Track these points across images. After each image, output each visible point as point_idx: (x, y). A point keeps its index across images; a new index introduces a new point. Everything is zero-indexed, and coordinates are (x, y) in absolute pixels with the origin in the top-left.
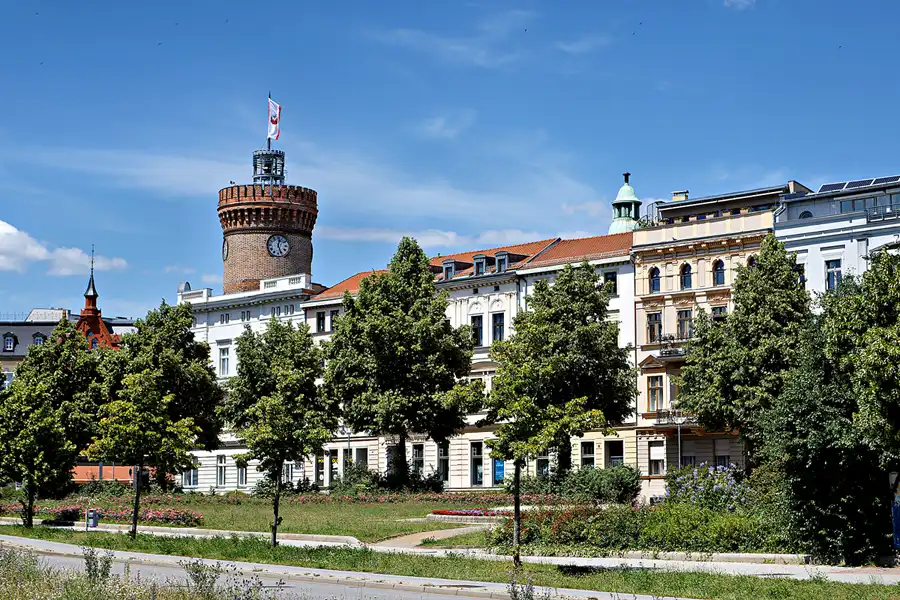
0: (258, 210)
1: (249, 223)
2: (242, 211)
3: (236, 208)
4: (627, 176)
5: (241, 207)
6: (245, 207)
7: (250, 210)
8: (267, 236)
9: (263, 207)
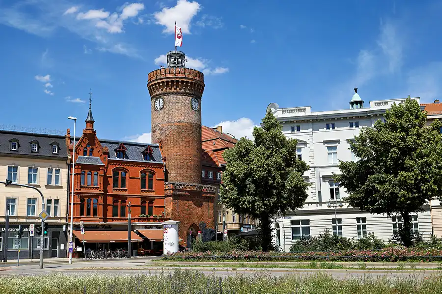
0: (187, 82)
1: (180, 89)
2: (177, 82)
3: (173, 79)
4: (356, 90)
5: (178, 79)
6: (180, 80)
7: (182, 82)
8: (191, 98)
9: (190, 81)
